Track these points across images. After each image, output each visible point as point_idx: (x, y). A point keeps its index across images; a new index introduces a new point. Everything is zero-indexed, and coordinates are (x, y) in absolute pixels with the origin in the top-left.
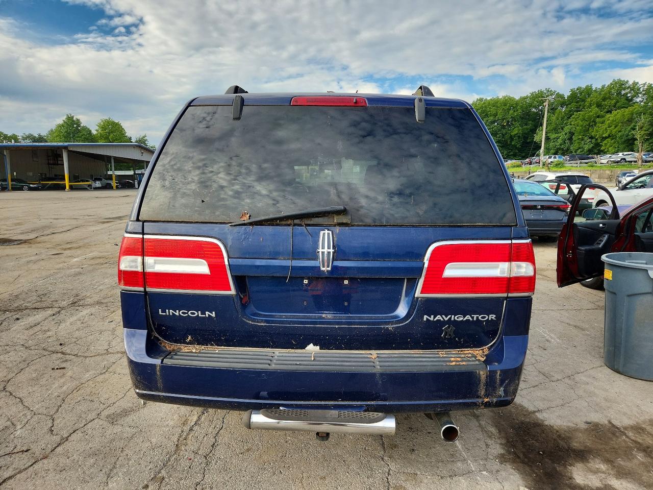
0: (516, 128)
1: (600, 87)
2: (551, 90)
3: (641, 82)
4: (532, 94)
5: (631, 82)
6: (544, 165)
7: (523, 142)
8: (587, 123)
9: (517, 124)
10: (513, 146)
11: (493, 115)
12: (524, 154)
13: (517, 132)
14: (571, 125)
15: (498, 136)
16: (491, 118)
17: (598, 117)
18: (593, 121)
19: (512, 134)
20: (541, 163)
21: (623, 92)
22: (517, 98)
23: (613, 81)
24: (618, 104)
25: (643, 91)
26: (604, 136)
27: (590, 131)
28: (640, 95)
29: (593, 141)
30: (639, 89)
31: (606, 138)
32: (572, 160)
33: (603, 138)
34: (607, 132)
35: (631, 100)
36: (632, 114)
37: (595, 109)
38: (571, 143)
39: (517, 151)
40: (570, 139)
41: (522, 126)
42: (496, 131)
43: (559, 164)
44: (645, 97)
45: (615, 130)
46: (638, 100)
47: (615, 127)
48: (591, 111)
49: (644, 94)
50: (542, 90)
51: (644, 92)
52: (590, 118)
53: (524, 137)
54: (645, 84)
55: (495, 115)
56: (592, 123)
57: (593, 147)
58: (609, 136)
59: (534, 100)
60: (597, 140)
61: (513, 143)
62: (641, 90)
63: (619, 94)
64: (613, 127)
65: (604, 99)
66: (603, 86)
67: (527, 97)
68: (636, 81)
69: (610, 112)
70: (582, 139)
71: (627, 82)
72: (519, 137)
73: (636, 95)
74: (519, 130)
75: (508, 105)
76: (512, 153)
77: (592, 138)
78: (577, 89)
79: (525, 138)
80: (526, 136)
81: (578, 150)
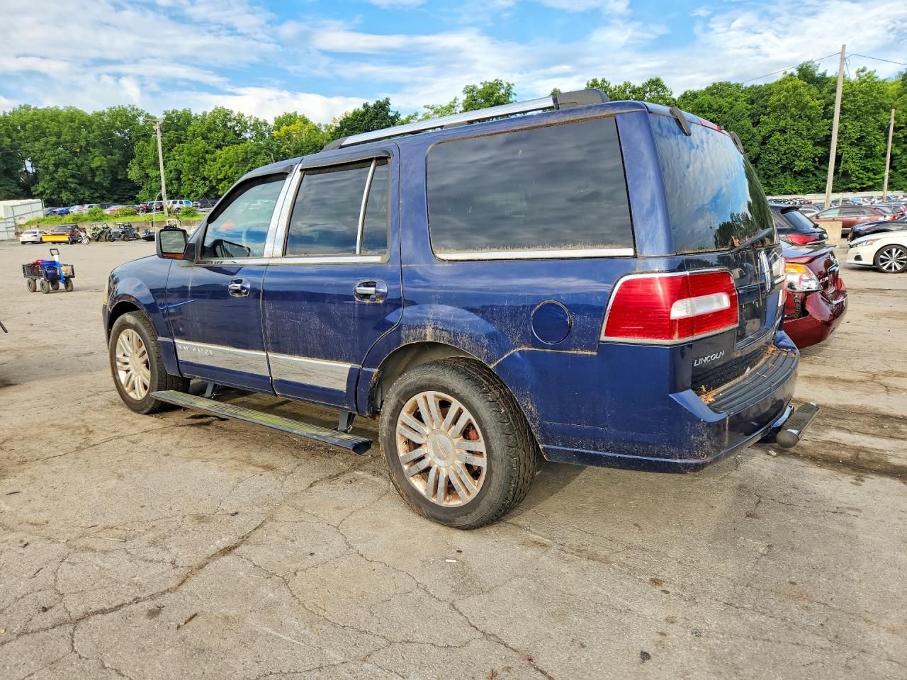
0: (97, 158)
1: (200, 113)
2: (137, 109)
3: (247, 114)
4: (111, 110)
5: (235, 113)
6: (169, 212)
7: (112, 179)
8: (196, 159)
9: (97, 151)
10: (97, 183)
11: (55, 134)
12: (116, 197)
13: (99, 163)
14: (175, 160)
15: (70, 167)
16: (53, 139)
17: (207, 152)
18: (202, 158)
19: (93, 166)
20: (166, 210)
21: (229, 124)
22: (90, 113)
23: (216, 109)
24: (227, 139)
25: (251, 125)
26: (219, 177)
27: (202, 170)
28: (249, 131)
29: (207, 183)
30: (246, 123)
31: (222, 180)
32: (205, 207)
33: (218, 180)
34: (221, 172)
35: (240, 135)
36: (246, 153)
37: (201, 144)
38: (180, 185)
39: (105, 192)
40: (178, 179)
41: (105, 156)
42: (65, 160)
43: (190, 212)
44: (254, 133)
45: (230, 171)
46: (248, 135)
47: (230, 167)
48: (197, 145)
49: (252, 130)
50: (124, 107)
51: (251, 127)
52: (197, 152)
53: (112, 171)
54: (251, 117)
55: (59, 135)
56: (201, 160)
57: (208, 191)
58: (225, 179)
59: (116, 119)
60: (211, 182)
61: (96, 180)
62: (249, 123)
63: (225, 126)
64: (227, 167)
65: (210, 130)
66: (205, 114)
67: (103, 114)
68: (241, 113)
69: (219, 147)
70: (194, 181)
71: (232, 112)
72: (103, 170)
73: (245, 129)
74: (102, 161)
75: (77, 121)
76: (97, 194)
77: (204, 179)
78: (173, 113)
79: (114, 173)
80: (115, 170)
81: (190, 194)
